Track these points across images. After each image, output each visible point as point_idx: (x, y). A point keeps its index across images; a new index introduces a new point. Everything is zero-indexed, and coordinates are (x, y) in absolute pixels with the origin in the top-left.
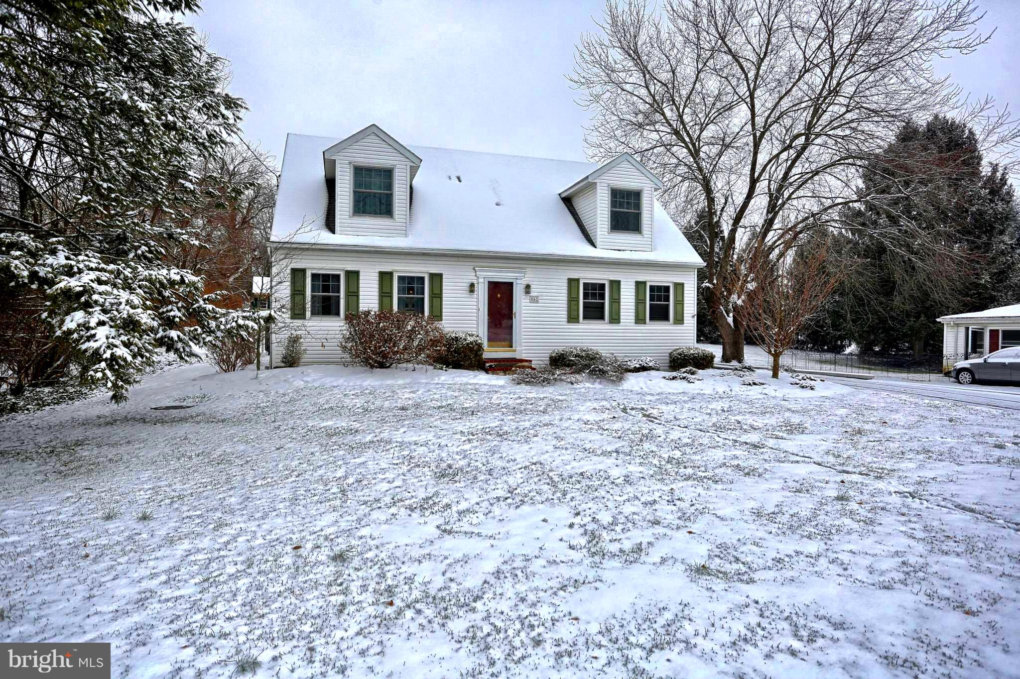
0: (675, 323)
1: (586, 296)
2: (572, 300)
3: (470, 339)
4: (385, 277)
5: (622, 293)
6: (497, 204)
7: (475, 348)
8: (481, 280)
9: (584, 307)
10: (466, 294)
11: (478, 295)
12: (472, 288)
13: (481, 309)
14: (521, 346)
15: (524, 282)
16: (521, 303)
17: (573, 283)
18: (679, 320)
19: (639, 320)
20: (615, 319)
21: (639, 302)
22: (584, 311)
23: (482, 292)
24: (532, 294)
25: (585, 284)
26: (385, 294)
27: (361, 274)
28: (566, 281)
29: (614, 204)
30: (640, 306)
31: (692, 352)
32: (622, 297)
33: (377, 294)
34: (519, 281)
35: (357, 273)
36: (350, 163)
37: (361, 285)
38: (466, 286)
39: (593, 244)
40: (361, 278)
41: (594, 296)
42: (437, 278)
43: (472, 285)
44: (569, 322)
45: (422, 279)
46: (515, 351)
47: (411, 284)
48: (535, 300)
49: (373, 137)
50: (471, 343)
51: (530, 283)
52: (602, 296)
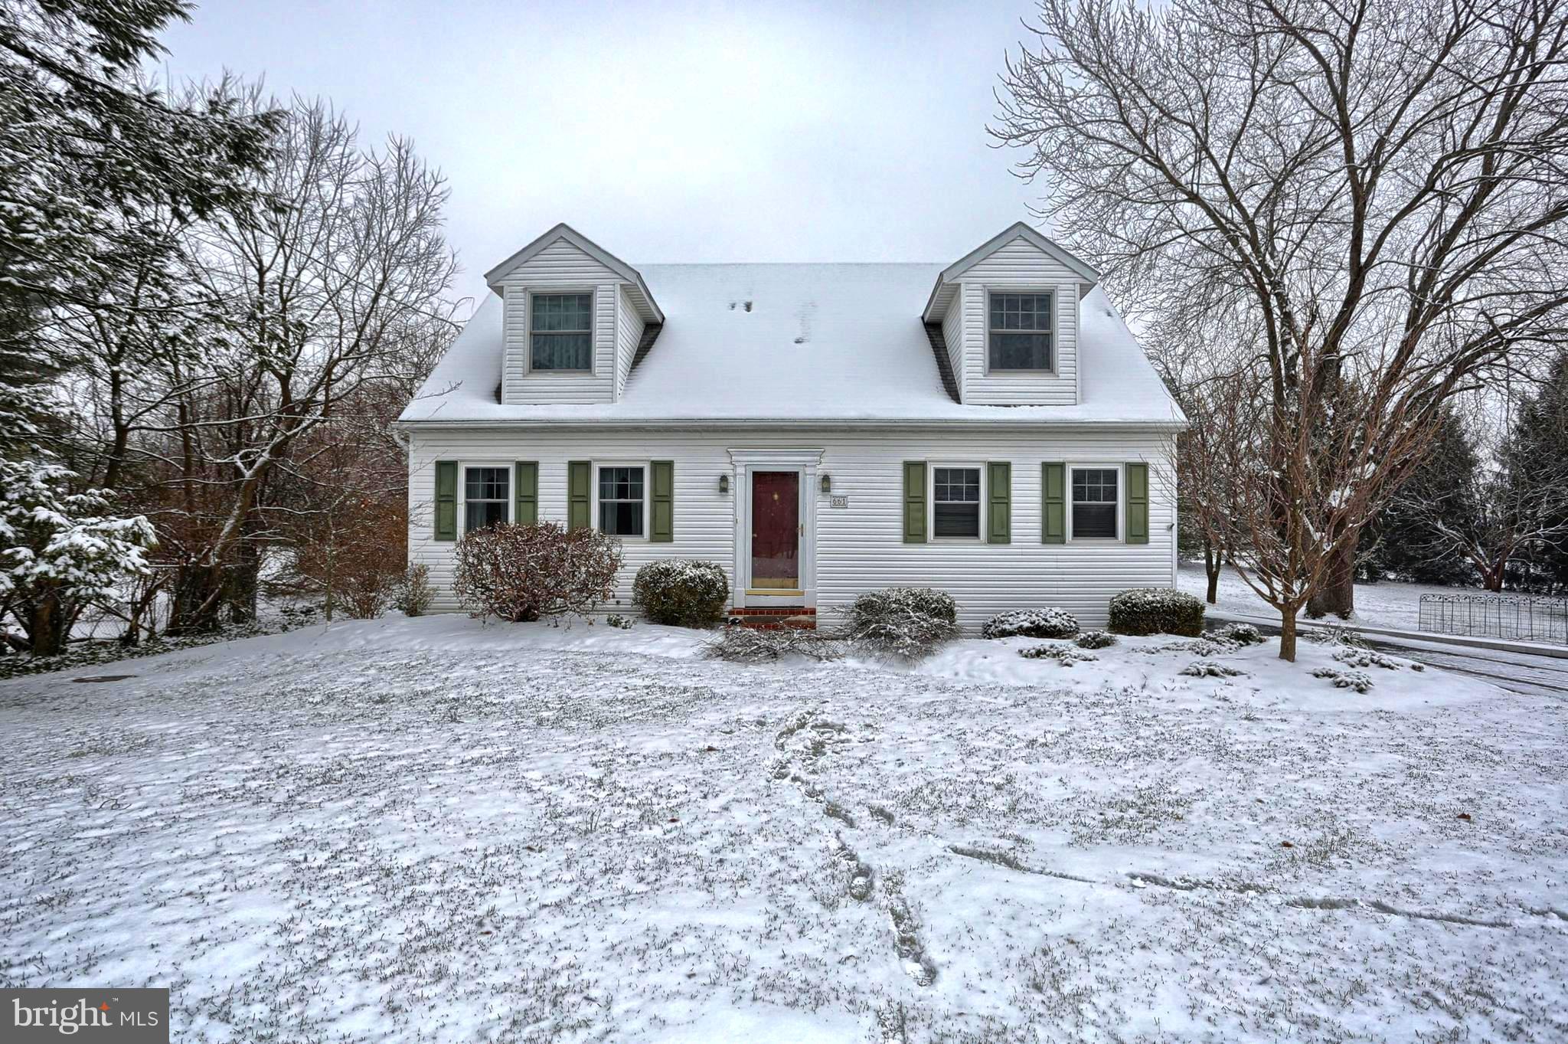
0: (1128, 542)
1: (939, 493)
2: (913, 501)
3: (690, 572)
4: (578, 470)
5: (1013, 486)
6: (798, 342)
7: (700, 588)
8: (741, 470)
9: (937, 514)
10: (713, 496)
11: (735, 495)
12: (724, 482)
13: (740, 519)
14: (814, 585)
15: (820, 471)
16: (813, 509)
17: (913, 470)
18: (1139, 535)
19: (1051, 535)
20: (1001, 535)
21: (1051, 501)
22: (936, 521)
23: (742, 490)
24: (835, 492)
25: (938, 471)
26: (577, 499)
27: (540, 467)
28: (901, 467)
29: (995, 320)
30: (1054, 510)
31: (1150, 597)
32: (1013, 493)
33: (565, 498)
34: (808, 470)
35: (534, 465)
36: (525, 289)
37: (540, 485)
38: (713, 481)
39: (955, 397)
40: (540, 472)
41: (957, 493)
42: (663, 469)
43: (724, 479)
44: (906, 541)
45: (640, 471)
46: (803, 594)
47: (623, 480)
48: (840, 503)
49: (563, 244)
50: (692, 579)
51: (831, 472)
52: (974, 493)
